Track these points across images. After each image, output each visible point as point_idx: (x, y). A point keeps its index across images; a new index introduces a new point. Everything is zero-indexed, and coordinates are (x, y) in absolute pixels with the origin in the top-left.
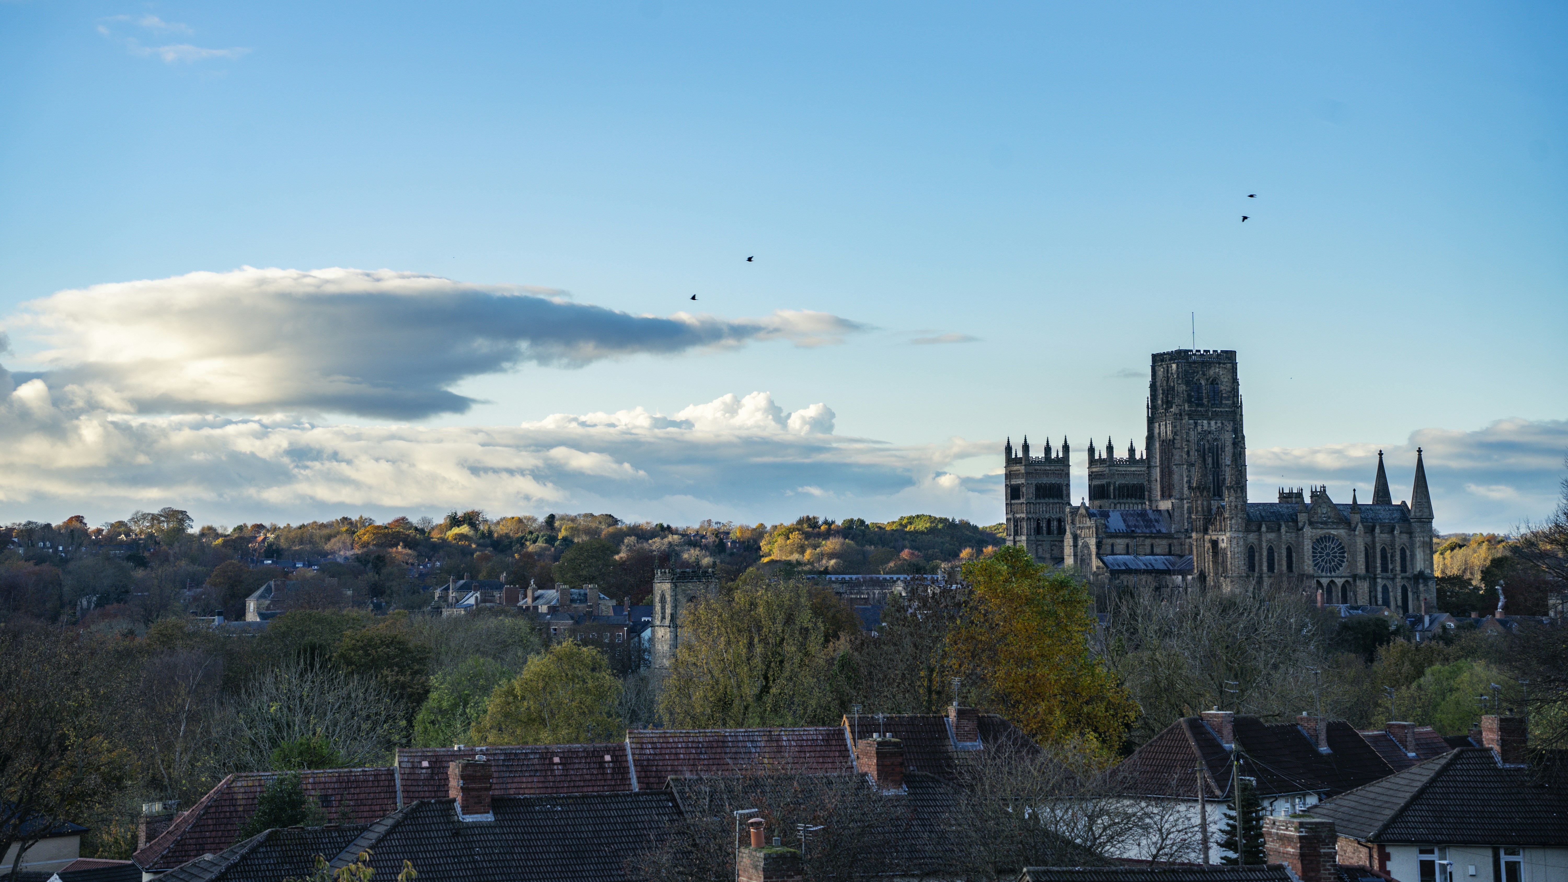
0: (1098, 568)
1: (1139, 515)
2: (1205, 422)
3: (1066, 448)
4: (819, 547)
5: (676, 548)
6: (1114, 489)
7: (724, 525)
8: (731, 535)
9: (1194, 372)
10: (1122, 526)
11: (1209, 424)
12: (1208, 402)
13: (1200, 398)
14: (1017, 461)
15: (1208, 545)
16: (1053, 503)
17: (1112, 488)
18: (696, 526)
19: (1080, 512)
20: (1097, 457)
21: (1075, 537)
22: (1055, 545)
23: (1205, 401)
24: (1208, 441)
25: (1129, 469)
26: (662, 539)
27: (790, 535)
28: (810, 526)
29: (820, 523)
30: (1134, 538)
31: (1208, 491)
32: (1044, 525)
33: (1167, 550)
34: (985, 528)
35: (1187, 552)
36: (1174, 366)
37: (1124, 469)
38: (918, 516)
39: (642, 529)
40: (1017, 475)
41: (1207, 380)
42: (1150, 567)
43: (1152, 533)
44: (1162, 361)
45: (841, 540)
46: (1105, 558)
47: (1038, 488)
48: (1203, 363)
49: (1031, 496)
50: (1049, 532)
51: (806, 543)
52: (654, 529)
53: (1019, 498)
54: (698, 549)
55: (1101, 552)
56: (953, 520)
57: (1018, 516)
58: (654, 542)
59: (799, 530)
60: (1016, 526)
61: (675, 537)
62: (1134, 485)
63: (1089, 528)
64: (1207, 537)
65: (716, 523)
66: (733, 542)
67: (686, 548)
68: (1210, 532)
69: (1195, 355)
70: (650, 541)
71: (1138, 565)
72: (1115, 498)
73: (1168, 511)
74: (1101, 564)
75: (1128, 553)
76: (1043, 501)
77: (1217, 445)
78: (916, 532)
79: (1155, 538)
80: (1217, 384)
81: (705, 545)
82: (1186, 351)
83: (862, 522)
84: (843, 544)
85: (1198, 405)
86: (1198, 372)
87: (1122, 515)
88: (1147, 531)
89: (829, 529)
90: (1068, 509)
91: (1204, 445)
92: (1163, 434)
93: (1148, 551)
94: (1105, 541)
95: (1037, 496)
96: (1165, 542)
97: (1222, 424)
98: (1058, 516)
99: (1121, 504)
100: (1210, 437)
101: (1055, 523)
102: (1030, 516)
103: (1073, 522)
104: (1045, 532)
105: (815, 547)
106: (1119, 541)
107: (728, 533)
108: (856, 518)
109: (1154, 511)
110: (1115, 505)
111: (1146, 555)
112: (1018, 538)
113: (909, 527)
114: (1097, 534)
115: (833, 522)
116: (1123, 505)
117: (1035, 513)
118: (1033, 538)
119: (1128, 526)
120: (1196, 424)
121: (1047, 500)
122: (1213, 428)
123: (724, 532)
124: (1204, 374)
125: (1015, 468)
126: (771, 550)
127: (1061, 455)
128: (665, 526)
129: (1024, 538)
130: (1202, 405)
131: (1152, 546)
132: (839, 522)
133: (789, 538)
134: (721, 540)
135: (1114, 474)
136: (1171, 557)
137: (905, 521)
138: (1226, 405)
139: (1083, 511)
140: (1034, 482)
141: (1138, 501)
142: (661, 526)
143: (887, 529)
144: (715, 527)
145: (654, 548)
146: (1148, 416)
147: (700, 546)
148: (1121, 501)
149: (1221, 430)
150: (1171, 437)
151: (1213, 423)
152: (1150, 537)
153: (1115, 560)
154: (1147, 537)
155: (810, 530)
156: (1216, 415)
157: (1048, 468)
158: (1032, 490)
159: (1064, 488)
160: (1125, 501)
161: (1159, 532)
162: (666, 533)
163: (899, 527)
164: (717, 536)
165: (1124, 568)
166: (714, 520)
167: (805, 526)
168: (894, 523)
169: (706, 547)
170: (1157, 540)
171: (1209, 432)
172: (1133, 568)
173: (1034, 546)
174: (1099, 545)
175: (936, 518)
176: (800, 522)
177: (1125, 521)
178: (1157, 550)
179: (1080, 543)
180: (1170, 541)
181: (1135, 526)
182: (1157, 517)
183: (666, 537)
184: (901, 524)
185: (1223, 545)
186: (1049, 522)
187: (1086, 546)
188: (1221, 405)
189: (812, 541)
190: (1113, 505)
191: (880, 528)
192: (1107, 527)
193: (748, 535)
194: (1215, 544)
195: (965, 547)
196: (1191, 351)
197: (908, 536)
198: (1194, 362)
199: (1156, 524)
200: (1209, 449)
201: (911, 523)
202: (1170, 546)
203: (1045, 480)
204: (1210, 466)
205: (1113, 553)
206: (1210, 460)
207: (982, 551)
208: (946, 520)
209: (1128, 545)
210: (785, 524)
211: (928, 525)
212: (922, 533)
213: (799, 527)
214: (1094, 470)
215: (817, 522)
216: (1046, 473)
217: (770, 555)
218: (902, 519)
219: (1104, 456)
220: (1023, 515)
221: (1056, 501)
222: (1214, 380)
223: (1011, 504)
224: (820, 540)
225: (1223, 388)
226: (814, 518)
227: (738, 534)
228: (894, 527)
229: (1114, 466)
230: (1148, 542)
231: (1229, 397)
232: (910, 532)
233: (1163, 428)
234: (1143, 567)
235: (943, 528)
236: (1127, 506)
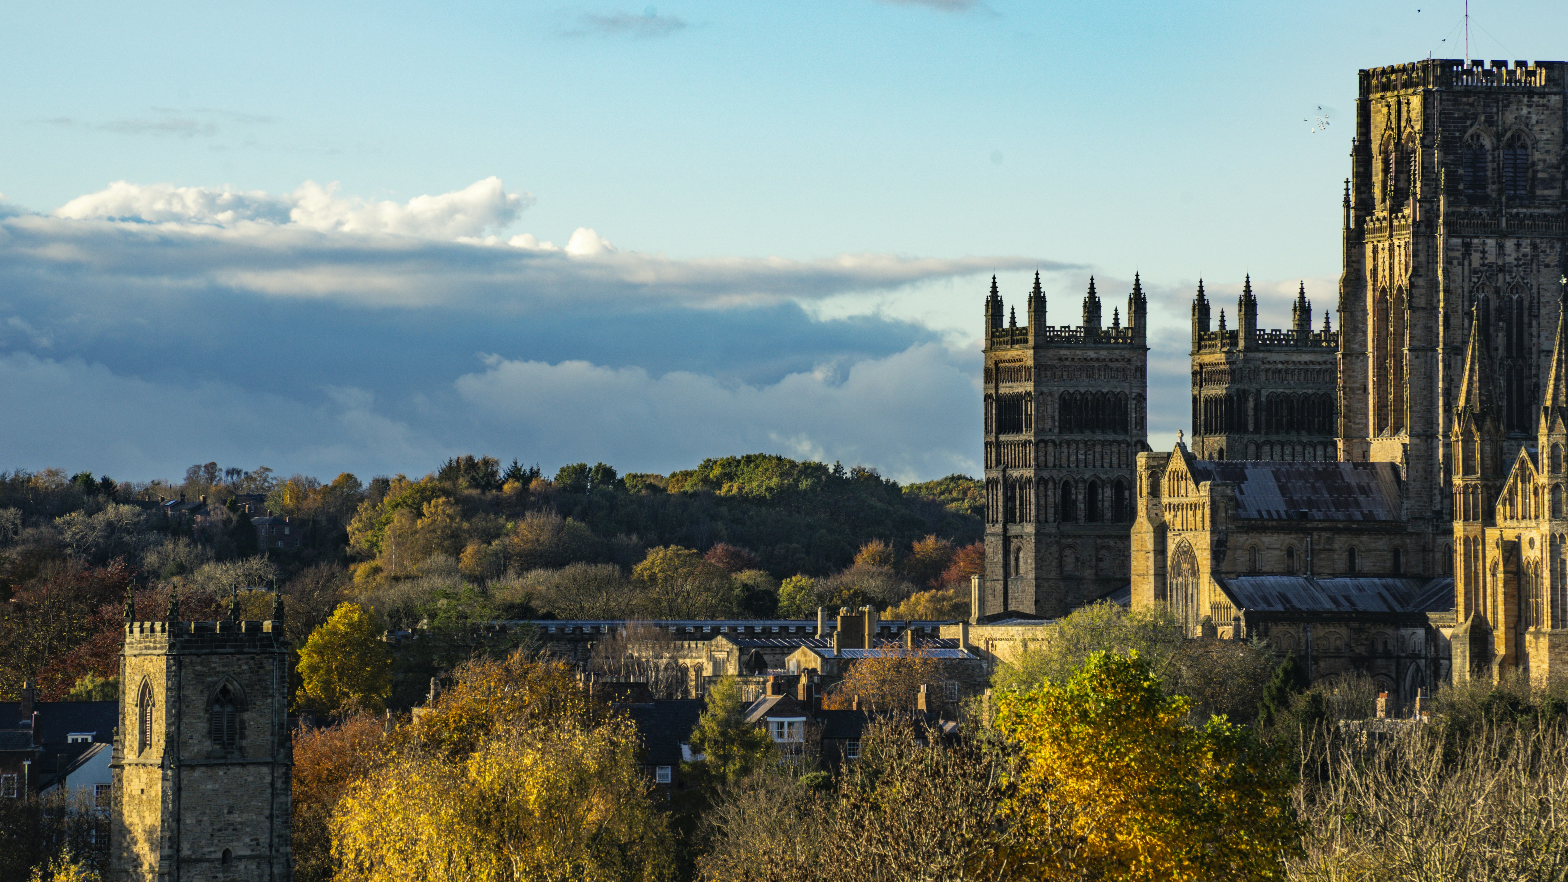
0: (1215, 607)
1: (1318, 475)
2: (1491, 242)
3: (1138, 303)
4: (497, 536)
5: (127, 538)
6: (1256, 409)
7: (249, 478)
8: (269, 504)
9: (1466, 117)
10: (1276, 503)
11: (1501, 247)
12: (1500, 192)
13: (1479, 183)
14: (1016, 336)
15: (1493, 553)
16: (1103, 443)
17: (1251, 404)
18: (176, 478)
19: (1171, 466)
20: (1214, 326)
21: (1161, 531)
22: (1108, 548)
23: (1492, 189)
24: (1497, 291)
25: (1295, 358)
26: (90, 514)
27: (425, 507)
28: (475, 483)
29: (502, 474)
30: (1308, 532)
31: (1497, 420)
32: (1080, 497)
33: (1389, 564)
34: (915, 489)
35: (1440, 571)
36: (1416, 102)
37: (1282, 357)
38: (749, 459)
39: (35, 489)
40: (1014, 374)
41: (1499, 136)
42: (1346, 606)
43: (1351, 520)
44: (1385, 87)
45: (554, 519)
46: (1233, 583)
47: (1067, 403)
48: (1489, 92)
49: (1048, 424)
50: (1093, 514)
51: (466, 525)
52: (70, 487)
53: (1019, 430)
54: (184, 540)
55: (1224, 567)
56: (838, 468)
57: (1015, 473)
58: (69, 524)
59: (446, 493)
60: (1009, 499)
61: (125, 509)
62: (1307, 397)
63: (1194, 507)
64: (1492, 534)
65: (230, 472)
66: (278, 522)
67: (153, 536)
68: (1499, 519)
69: (1469, 72)
70: (58, 520)
71: (1314, 599)
72: (1257, 430)
73: (1393, 466)
74: (1224, 599)
75: (1290, 572)
76: (1078, 437)
77: (1520, 301)
78: (743, 500)
79: (1359, 532)
80: (1524, 147)
81: (203, 530)
82: (1447, 65)
83: (608, 473)
84: (559, 529)
85: (1473, 200)
86: (1475, 118)
87: (1276, 475)
88: (1340, 515)
89: (524, 492)
90: (1141, 459)
91: (1487, 301)
92: (1383, 273)
93: (1341, 565)
94: (1232, 540)
95: (1065, 426)
96: (1382, 543)
97: (1534, 247)
98: (1116, 474)
99: (1272, 445)
100: (1500, 280)
101: (1108, 492)
102: (1046, 474)
103: (1155, 492)
104: (1081, 515)
105: (488, 537)
106: (1267, 539)
107: (261, 499)
108: (592, 464)
109: (1356, 465)
110: (1258, 447)
111: (1334, 575)
112: (1014, 529)
113: (725, 488)
114: (1213, 521)
115: (535, 474)
116: (1277, 449)
117: (1058, 466)
118: (1051, 528)
119: (1291, 503)
120: (1467, 247)
121: (1087, 435)
122: (1510, 259)
123: (249, 497)
124: (1490, 122)
125: (1010, 353)
126: (373, 544)
127: (1124, 323)
128: (98, 479)
129: (1029, 528)
130: (1484, 200)
131: (1352, 553)
132: (550, 474)
133: (420, 515)
134: (245, 518)
135: (1256, 371)
136: (1398, 582)
137: (717, 471)
138: (1545, 198)
139: (1178, 464)
140: (1057, 389)
141: (1316, 438)
142: (88, 480)
143: (673, 490)
144: (226, 480)
145: (68, 536)
146: (1348, 227)
147: (189, 533)
148: (1274, 438)
149: (1529, 263)
150: (1405, 282)
151: (1510, 244)
152: (1347, 530)
153: (1257, 587)
154: (1339, 531)
155: (475, 492)
156: (1517, 228)
157: (1092, 354)
158: (1052, 409)
159: (1132, 404)
160: (1282, 437)
161: (1369, 518)
162: (101, 498)
163: (700, 487)
164: (233, 507)
165: (1279, 607)
166: (223, 465)
167: (463, 482)
168: (687, 474)
169: (204, 537)
170: (1365, 538)
171: (1501, 269)
172: (1304, 607)
173: (1054, 549)
174: (1218, 551)
175: (793, 465)
176: (450, 472)
177: (1283, 490)
178: (1365, 564)
179: (1171, 547)
180: (1397, 541)
181: (1310, 504)
182: (1365, 480)
183: (100, 508)
184: (706, 480)
185: (1529, 554)
186: (1092, 488)
187: (1187, 552)
188: (1531, 199)
189: (480, 522)
190: (1252, 448)
191: (652, 487)
192: (1238, 505)
193: (313, 502)
194: (1512, 550)
195: (868, 540)
196: (1460, 63)
197: (724, 509)
198: (1467, 91)
199: (1362, 498)
200: (1499, 310)
201: (730, 477)
202: (1396, 553)
203: (1083, 385)
204: (1501, 352)
205: (1253, 572)
206: (1500, 339)
207: (910, 548)
208: (820, 468)
209: (1290, 553)
210: (411, 477)
211: (775, 481)
212: (760, 501)
213: (448, 485)
214: (1207, 359)
215: (494, 474)
216: (1087, 368)
217: (372, 557)
218: (709, 465)
219: (1233, 323)
220: (1029, 473)
221: (1110, 437)
222: (1516, 137)
223: (998, 445)
224: (502, 520)
225: (1537, 156)
226: (486, 462)
227: (287, 501)
228: (688, 487)
229: (1257, 349)
230: (1341, 542)
231: (1553, 179)
232: (728, 500)
233: (1383, 255)
234: (1329, 605)
235: (812, 489)
236: (1288, 450)
